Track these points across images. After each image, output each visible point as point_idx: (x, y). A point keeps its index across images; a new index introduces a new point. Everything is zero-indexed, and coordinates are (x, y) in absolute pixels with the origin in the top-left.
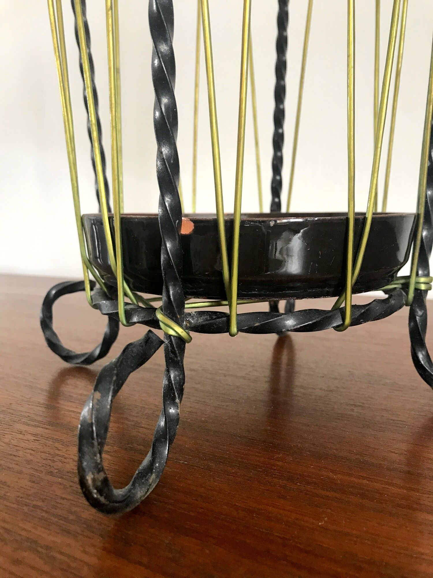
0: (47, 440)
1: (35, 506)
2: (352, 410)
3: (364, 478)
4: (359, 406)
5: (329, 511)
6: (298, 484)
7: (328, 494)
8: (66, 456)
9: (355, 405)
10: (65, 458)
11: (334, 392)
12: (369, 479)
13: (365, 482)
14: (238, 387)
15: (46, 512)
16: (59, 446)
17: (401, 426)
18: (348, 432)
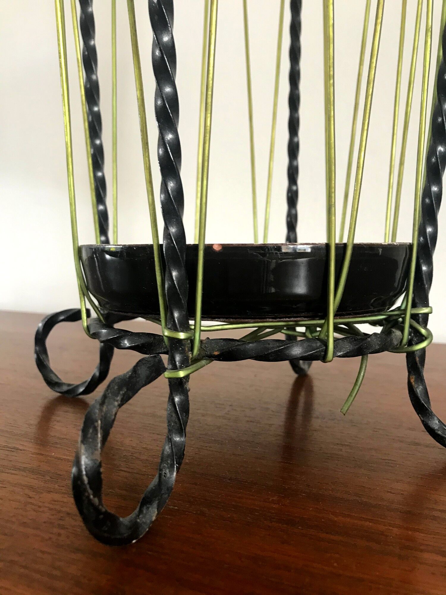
0: (15, 487)
1: (12, 562)
2: (341, 450)
3: (366, 520)
4: (347, 445)
5: (337, 556)
6: (300, 527)
7: (332, 537)
8: (40, 504)
9: (342, 445)
10: (40, 507)
11: (319, 432)
12: (371, 521)
13: (367, 523)
14: (219, 427)
15: (25, 567)
16: (31, 494)
17: (392, 465)
18: (340, 472)
